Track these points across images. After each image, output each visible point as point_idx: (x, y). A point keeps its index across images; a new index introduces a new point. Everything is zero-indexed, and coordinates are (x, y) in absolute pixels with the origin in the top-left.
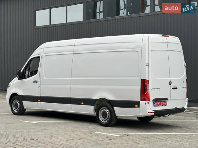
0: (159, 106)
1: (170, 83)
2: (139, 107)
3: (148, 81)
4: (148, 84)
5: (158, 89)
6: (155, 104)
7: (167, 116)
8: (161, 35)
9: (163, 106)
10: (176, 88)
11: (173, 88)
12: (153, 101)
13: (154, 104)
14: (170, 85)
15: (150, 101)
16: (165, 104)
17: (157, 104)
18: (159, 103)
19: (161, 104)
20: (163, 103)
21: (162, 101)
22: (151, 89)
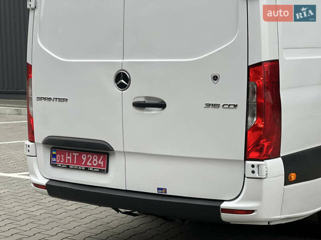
0: (68, 167)
9: (86, 169)
11: (139, 105)
12: (42, 143)
15: (34, 142)
16: (99, 165)
17: (65, 158)
18: (73, 157)
19: (80, 161)
20: (91, 162)
21: (87, 152)
22: (39, 99)
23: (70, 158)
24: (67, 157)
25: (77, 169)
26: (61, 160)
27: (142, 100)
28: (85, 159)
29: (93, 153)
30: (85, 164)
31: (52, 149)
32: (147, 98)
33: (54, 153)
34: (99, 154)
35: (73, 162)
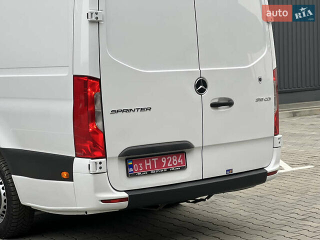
0: (149, 173)
1: (201, 86)
2: (70, 178)
3: (99, 80)
4: (98, 93)
5: (142, 109)
6: (131, 166)
7: (204, 200)
9: (168, 170)
10: (229, 103)
11: (214, 105)
12: (119, 156)
13: (128, 167)
14: (201, 91)
15: (105, 157)
16: (179, 164)
17: (144, 166)
18: (153, 163)
19: (160, 164)
20: (171, 163)
21: (166, 155)
22: (113, 112)
23: (150, 164)
24: (146, 164)
25: (160, 172)
26: (139, 168)
27: (216, 101)
28: (165, 162)
29: (171, 154)
30: (166, 166)
31: (127, 161)
32: (220, 99)
33: (130, 163)
34: (177, 154)
35: (153, 168)
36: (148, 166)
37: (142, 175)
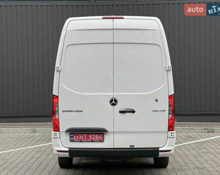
0: (81, 141)
1: (114, 102)
3: (58, 97)
5: (78, 111)
6: (72, 137)
8: (102, 17)
9: (92, 141)
10: (133, 112)
11: (121, 112)
12: (66, 131)
14: (114, 105)
15: (59, 131)
16: (99, 139)
17: (79, 137)
18: (84, 137)
19: (88, 138)
20: (95, 138)
21: (92, 134)
22: (63, 111)
23: (82, 137)
24: (80, 137)
25: (87, 141)
26: (76, 138)
27: (123, 110)
28: (91, 137)
29: (95, 134)
30: (91, 139)
31: (70, 134)
32: (126, 109)
33: (72, 135)
34: (99, 134)
35: (84, 139)
36: (81, 138)
37: (77, 141)
